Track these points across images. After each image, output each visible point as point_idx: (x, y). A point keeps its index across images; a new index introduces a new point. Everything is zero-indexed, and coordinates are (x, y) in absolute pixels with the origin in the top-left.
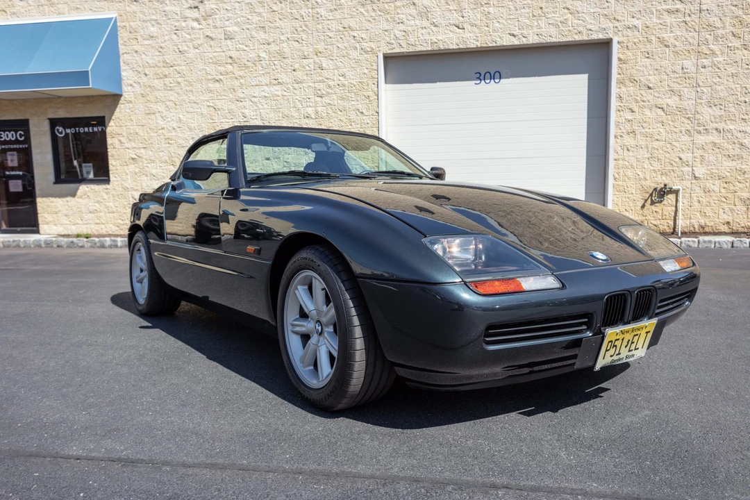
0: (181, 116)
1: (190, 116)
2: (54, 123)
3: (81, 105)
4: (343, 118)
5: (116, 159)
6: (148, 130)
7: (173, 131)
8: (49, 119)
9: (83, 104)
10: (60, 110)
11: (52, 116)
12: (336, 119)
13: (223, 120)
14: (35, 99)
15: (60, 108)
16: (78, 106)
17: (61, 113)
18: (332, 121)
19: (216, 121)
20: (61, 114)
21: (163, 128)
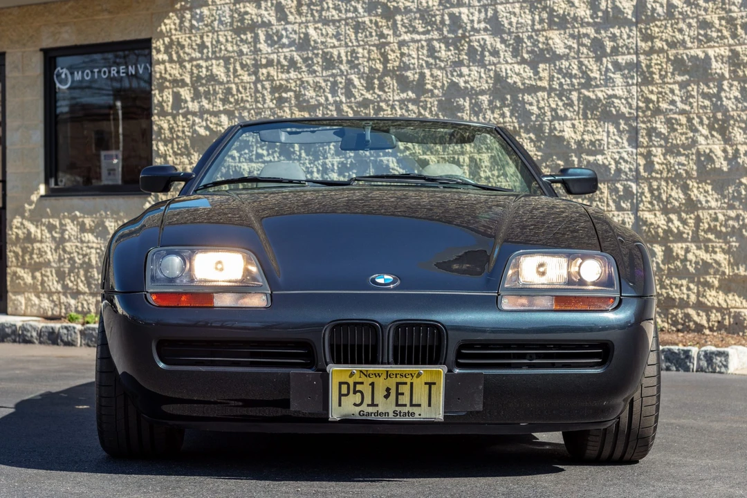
0: (311, 31)
1: (331, 30)
2: (51, 57)
3: (107, 16)
4: (714, 18)
5: (166, 142)
6: (238, 67)
7: (292, 70)
8: (41, 50)
9: (110, 12)
10: (67, 28)
11: (48, 43)
12: (694, 22)
13: (407, 37)
14: (19, 7)
15: (65, 24)
16: (101, 17)
17: (66, 36)
18: (682, 25)
19: (391, 39)
20: (68, 38)
21: (270, 63)
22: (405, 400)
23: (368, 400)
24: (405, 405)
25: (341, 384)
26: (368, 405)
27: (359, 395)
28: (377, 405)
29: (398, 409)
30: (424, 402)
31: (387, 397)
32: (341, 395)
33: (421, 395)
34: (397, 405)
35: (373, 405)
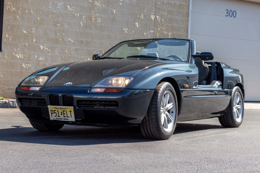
22: (65, 115)
23: (58, 115)
24: (66, 117)
25: (51, 110)
26: (58, 116)
27: (55, 113)
28: (60, 117)
29: (65, 118)
30: (70, 116)
31: (61, 114)
32: (52, 114)
33: (69, 114)
34: (64, 117)
35: (59, 116)
